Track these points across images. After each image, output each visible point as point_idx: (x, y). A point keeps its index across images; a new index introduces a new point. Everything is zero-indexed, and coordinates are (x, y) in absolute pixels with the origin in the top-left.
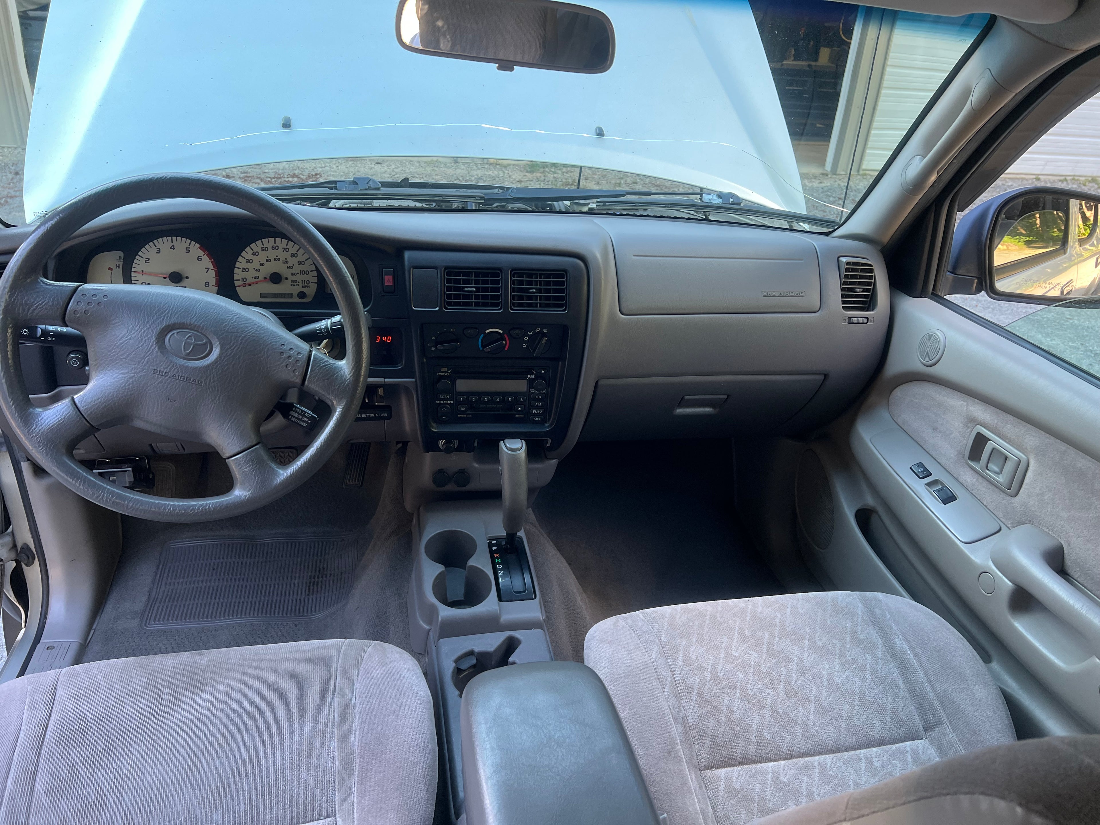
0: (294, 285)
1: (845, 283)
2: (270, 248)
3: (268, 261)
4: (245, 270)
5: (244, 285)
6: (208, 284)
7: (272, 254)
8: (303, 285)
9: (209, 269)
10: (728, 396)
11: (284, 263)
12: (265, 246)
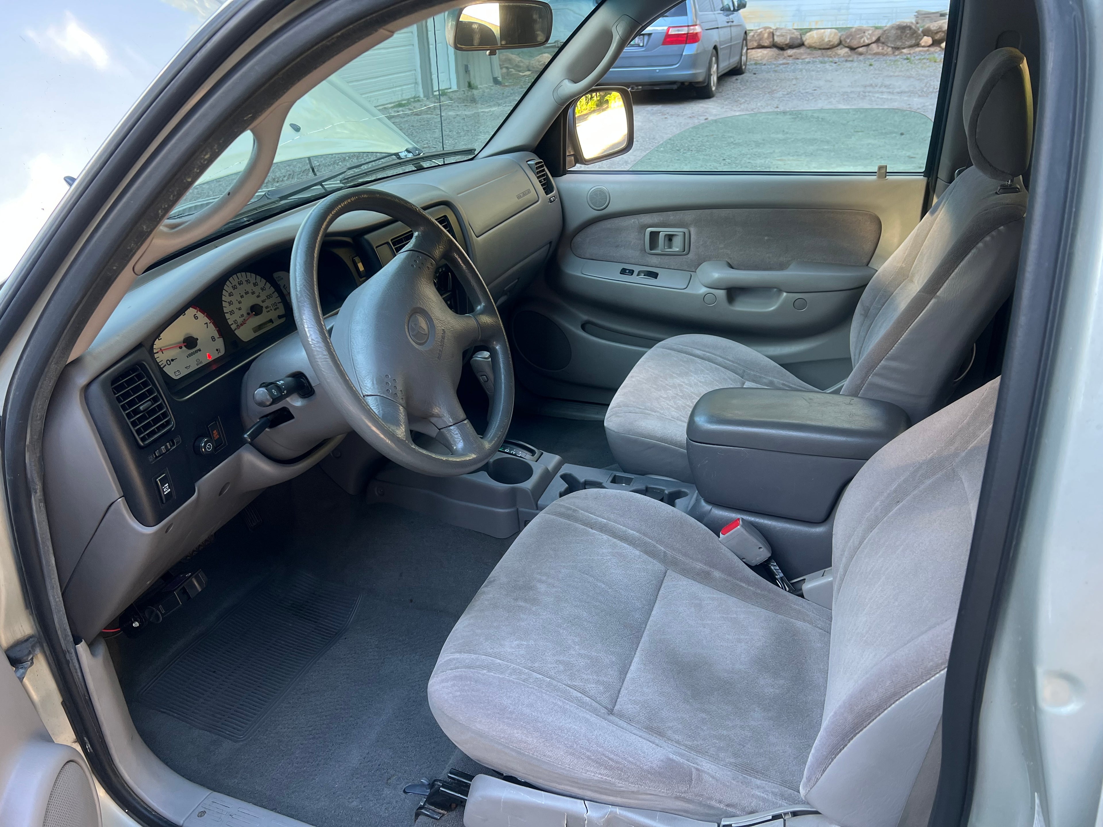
0: (269, 311)
1: (538, 173)
2: (237, 285)
3: (242, 297)
4: (232, 312)
5: (238, 327)
6: (214, 338)
7: (241, 290)
8: (274, 308)
9: (207, 323)
10: (518, 279)
11: (253, 294)
12: (233, 285)
